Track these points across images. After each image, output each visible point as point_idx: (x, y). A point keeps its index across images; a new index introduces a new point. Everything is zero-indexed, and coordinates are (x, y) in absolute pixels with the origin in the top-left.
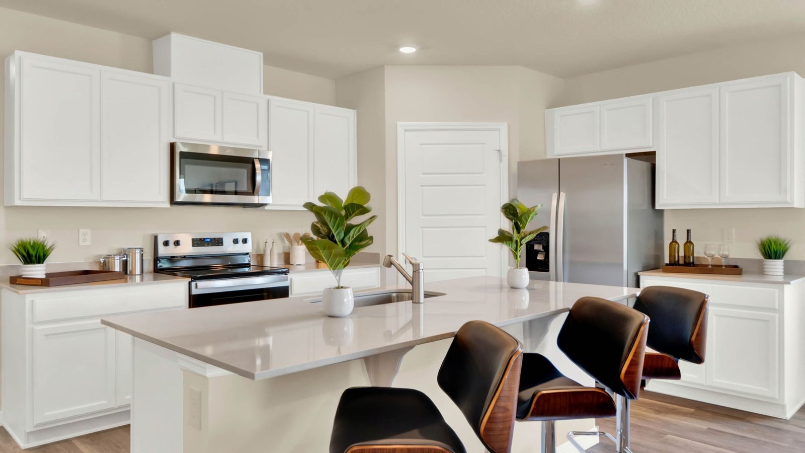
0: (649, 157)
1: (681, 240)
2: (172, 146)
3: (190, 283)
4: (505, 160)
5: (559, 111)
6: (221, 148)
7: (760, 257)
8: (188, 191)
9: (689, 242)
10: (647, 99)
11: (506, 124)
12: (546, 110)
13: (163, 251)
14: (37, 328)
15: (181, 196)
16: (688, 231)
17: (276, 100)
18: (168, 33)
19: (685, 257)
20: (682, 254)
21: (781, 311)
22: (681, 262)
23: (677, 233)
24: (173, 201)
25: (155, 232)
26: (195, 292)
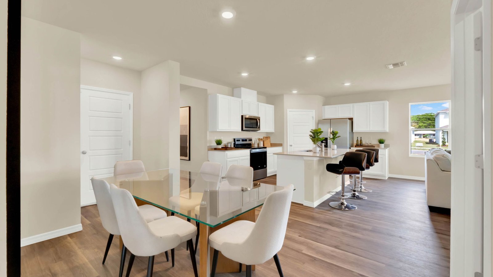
0: (351, 119)
1: (359, 140)
2: (242, 116)
3: (250, 150)
4: (314, 119)
5: (326, 107)
6: (249, 116)
7: (379, 143)
8: (245, 127)
9: (361, 140)
10: (351, 105)
11: (314, 110)
12: (323, 107)
13: (237, 143)
14: (228, 159)
15: (244, 129)
16: (361, 137)
17: (260, 104)
18: (241, 87)
19: (360, 144)
20: (359, 143)
21: (385, 155)
22: (359, 145)
23: (358, 138)
24: (242, 130)
25: (234, 138)
26: (252, 152)
